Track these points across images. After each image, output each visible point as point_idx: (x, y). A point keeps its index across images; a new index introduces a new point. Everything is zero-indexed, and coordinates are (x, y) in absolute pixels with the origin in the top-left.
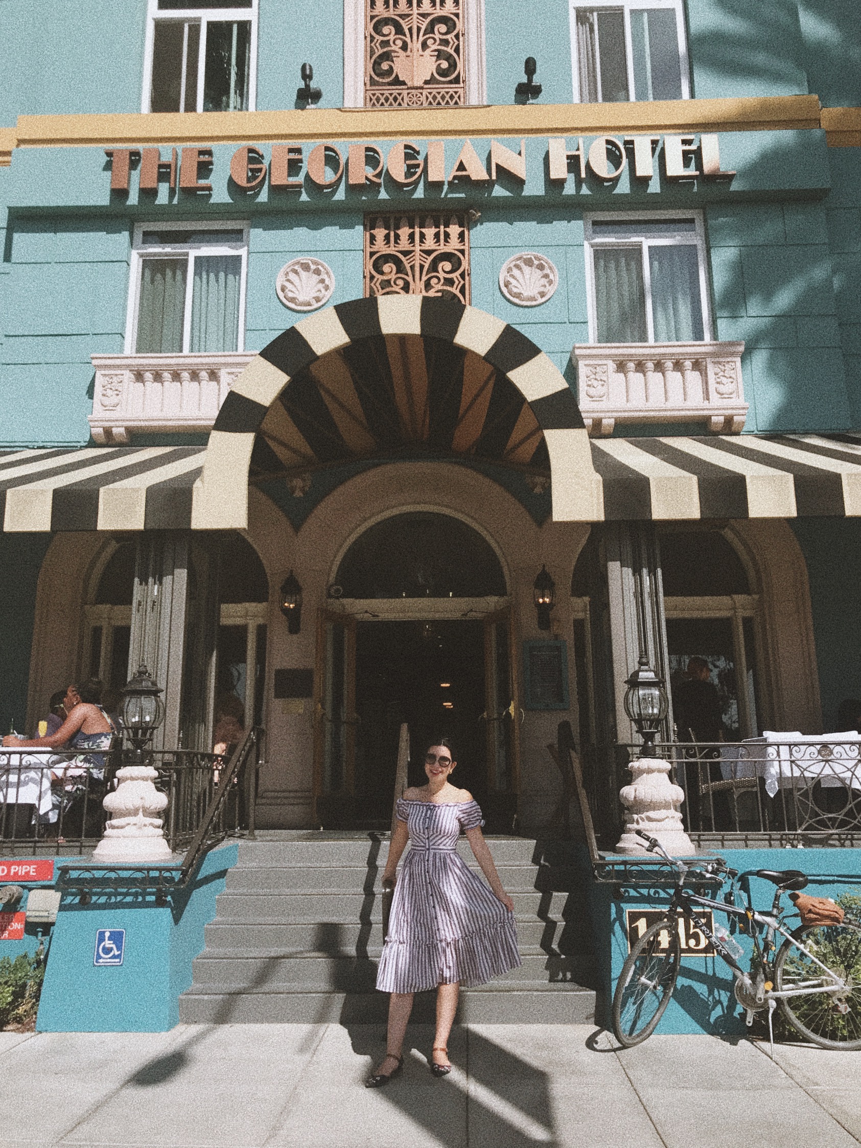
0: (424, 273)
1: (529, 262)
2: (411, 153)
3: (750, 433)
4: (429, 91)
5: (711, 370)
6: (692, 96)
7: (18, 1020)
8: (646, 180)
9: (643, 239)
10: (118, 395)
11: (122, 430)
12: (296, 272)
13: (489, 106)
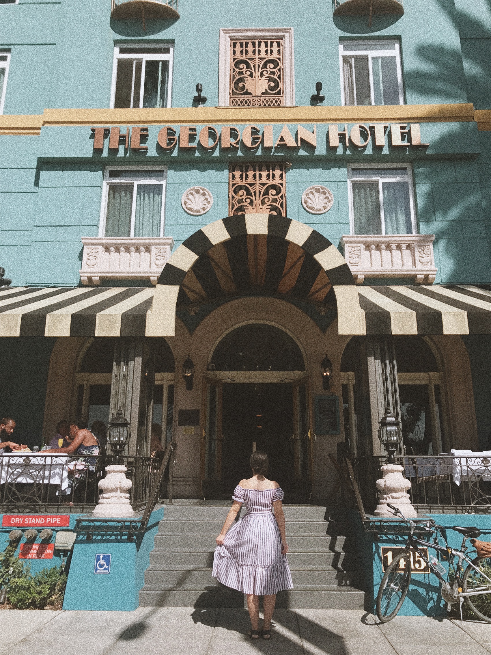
0: (261, 195)
1: (318, 191)
2: (255, 131)
3: (438, 284)
4: (264, 98)
5: (416, 250)
6: (405, 103)
7: (52, 603)
8: (381, 147)
9: (379, 178)
10: (95, 259)
11: (98, 278)
12: (192, 194)
13: (296, 107)
